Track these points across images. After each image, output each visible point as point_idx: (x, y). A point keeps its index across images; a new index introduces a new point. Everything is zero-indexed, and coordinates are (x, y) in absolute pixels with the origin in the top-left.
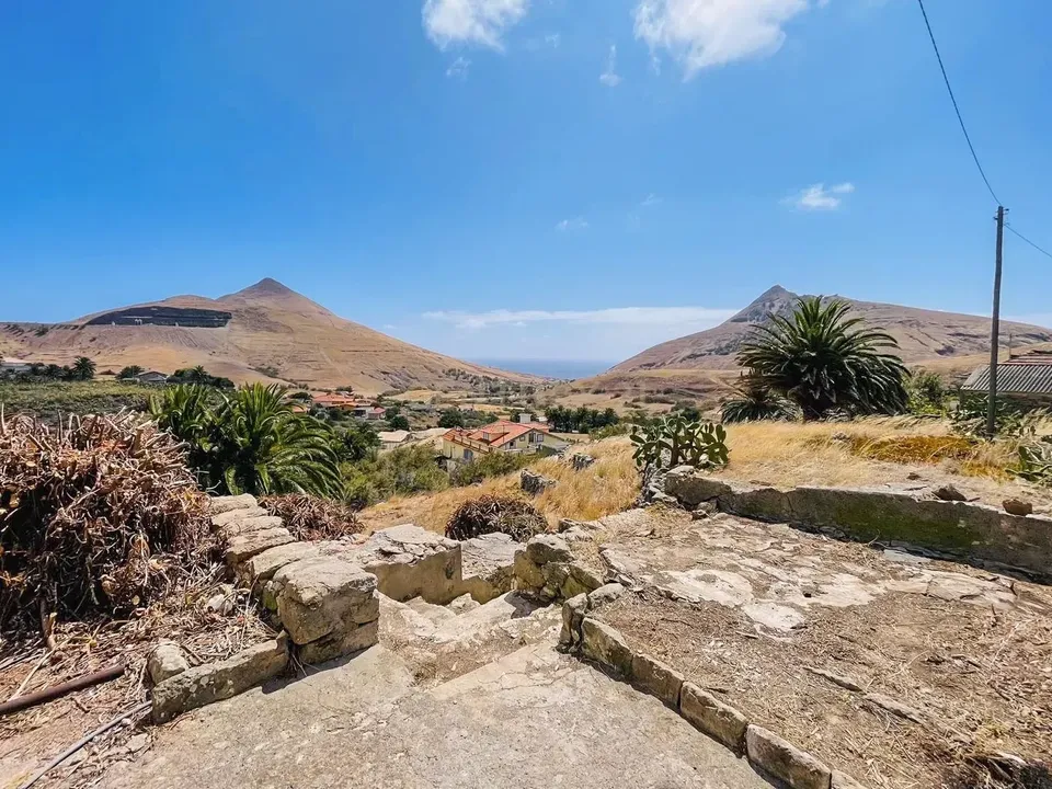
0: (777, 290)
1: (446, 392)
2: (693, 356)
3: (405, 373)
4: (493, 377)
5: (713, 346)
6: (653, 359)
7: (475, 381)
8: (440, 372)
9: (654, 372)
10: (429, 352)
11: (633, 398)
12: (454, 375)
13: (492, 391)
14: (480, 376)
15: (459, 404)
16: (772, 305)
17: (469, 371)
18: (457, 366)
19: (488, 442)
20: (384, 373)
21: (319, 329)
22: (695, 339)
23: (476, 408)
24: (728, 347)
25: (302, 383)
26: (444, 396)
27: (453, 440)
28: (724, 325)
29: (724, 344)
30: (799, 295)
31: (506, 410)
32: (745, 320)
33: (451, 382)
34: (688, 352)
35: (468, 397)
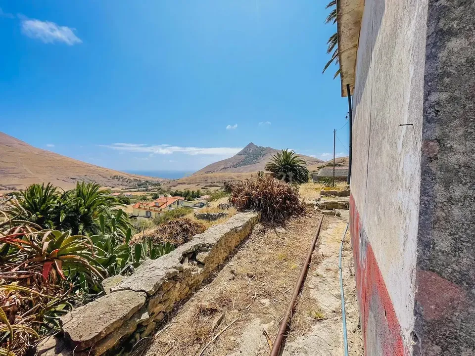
0: (251, 144)
1: (113, 187)
2: (225, 168)
3: (87, 179)
4: (138, 179)
5: (231, 164)
6: (210, 169)
7: (129, 181)
8: (109, 178)
9: (210, 175)
10: (100, 167)
11: (205, 185)
12: (117, 178)
13: (139, 186)
14: (132, 179)
15: (122, 193)
16: (250, 150)
17: (125, 176)
18: (118, 174)
19: (158, 207)
20: (73, 179)
21: (20, 154)
22: (225, 162)
23: (133, 194)
24: (237, 164)
25: (11, 187)
26: (113, 189)
27: (139, 208)
28: (235, 156)
29: (235, 164)
30: (258, 146)
31: (148, 194)
32: (241, 155)
33: (116, 181)
34: (223, 167)
35: (126, 189)
